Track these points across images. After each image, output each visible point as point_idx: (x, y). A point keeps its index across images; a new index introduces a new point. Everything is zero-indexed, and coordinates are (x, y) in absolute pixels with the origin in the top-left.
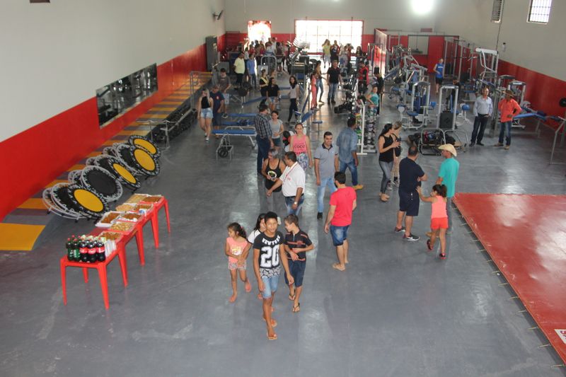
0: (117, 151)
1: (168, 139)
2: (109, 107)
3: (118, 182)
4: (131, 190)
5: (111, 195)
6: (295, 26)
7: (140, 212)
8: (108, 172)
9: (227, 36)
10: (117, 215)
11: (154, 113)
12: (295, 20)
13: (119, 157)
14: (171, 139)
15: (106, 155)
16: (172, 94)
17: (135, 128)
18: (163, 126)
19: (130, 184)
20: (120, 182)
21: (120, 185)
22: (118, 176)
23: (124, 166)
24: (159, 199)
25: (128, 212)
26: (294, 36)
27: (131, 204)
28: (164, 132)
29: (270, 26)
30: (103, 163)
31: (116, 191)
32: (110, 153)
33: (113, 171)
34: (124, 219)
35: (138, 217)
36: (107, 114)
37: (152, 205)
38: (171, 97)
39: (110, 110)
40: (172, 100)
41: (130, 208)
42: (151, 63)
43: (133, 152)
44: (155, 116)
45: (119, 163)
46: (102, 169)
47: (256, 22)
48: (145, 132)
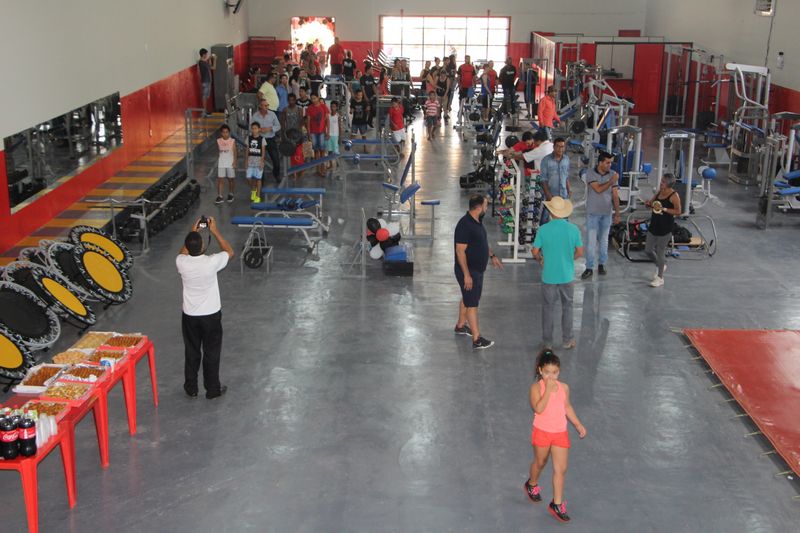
0: (49, 255)
1: (146, 234)
2: (25, 174)
3: (52, 313)
4: (76, 328)
5: (37, 337)
6: (380, 28)
7: (103, 364)
8: (32, 294)
9: (250, 45)
10: (56, 370)
11: (117, 186)
12: (380, 17)
13: (53, 268)
14: (150, 236)
15: (24, 263)
16: (149, 153)
17: (79, 214)
18: (138, 210)
19: (75, 316)
20: (58, 314)
21: (55, 317)
22: (51, 300)
23: (64, 284)
24: (137, 341)
25: (78, 365)
26: (379, 46)
27: (83, 350)
28: (138, 221)
29: (334, 27)
30: (22, 276)
31: (46, 330)
32: (32, 257)
33: (42, 292)
34: (71, 377)
35: (99, 373)
36: (20, 188)
37: (125, 352)
38: (146, 158)
39: (27, 180)
40: (149, 164)
41: (82, 358)
42: (109, 92)
43: (81, 256)
44: (120, 192)
45: (53, 277)
46: (18, 287)
47: (307, 20)
48: (100, 222)
